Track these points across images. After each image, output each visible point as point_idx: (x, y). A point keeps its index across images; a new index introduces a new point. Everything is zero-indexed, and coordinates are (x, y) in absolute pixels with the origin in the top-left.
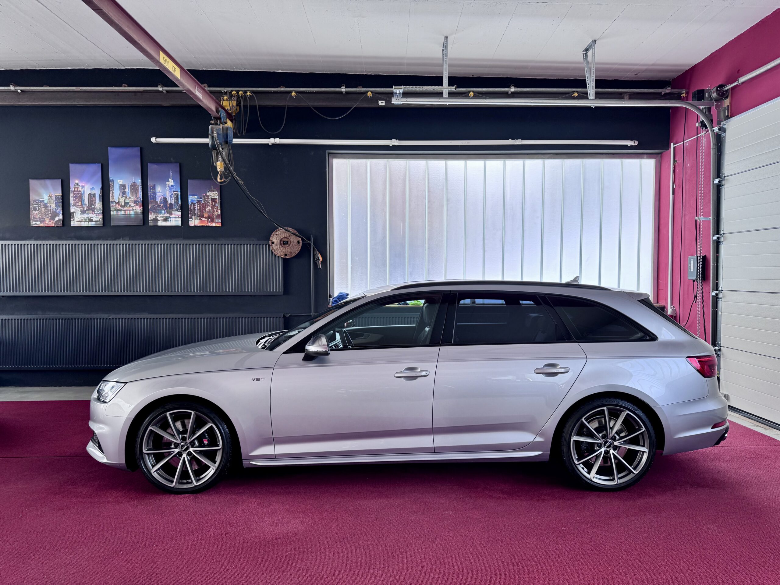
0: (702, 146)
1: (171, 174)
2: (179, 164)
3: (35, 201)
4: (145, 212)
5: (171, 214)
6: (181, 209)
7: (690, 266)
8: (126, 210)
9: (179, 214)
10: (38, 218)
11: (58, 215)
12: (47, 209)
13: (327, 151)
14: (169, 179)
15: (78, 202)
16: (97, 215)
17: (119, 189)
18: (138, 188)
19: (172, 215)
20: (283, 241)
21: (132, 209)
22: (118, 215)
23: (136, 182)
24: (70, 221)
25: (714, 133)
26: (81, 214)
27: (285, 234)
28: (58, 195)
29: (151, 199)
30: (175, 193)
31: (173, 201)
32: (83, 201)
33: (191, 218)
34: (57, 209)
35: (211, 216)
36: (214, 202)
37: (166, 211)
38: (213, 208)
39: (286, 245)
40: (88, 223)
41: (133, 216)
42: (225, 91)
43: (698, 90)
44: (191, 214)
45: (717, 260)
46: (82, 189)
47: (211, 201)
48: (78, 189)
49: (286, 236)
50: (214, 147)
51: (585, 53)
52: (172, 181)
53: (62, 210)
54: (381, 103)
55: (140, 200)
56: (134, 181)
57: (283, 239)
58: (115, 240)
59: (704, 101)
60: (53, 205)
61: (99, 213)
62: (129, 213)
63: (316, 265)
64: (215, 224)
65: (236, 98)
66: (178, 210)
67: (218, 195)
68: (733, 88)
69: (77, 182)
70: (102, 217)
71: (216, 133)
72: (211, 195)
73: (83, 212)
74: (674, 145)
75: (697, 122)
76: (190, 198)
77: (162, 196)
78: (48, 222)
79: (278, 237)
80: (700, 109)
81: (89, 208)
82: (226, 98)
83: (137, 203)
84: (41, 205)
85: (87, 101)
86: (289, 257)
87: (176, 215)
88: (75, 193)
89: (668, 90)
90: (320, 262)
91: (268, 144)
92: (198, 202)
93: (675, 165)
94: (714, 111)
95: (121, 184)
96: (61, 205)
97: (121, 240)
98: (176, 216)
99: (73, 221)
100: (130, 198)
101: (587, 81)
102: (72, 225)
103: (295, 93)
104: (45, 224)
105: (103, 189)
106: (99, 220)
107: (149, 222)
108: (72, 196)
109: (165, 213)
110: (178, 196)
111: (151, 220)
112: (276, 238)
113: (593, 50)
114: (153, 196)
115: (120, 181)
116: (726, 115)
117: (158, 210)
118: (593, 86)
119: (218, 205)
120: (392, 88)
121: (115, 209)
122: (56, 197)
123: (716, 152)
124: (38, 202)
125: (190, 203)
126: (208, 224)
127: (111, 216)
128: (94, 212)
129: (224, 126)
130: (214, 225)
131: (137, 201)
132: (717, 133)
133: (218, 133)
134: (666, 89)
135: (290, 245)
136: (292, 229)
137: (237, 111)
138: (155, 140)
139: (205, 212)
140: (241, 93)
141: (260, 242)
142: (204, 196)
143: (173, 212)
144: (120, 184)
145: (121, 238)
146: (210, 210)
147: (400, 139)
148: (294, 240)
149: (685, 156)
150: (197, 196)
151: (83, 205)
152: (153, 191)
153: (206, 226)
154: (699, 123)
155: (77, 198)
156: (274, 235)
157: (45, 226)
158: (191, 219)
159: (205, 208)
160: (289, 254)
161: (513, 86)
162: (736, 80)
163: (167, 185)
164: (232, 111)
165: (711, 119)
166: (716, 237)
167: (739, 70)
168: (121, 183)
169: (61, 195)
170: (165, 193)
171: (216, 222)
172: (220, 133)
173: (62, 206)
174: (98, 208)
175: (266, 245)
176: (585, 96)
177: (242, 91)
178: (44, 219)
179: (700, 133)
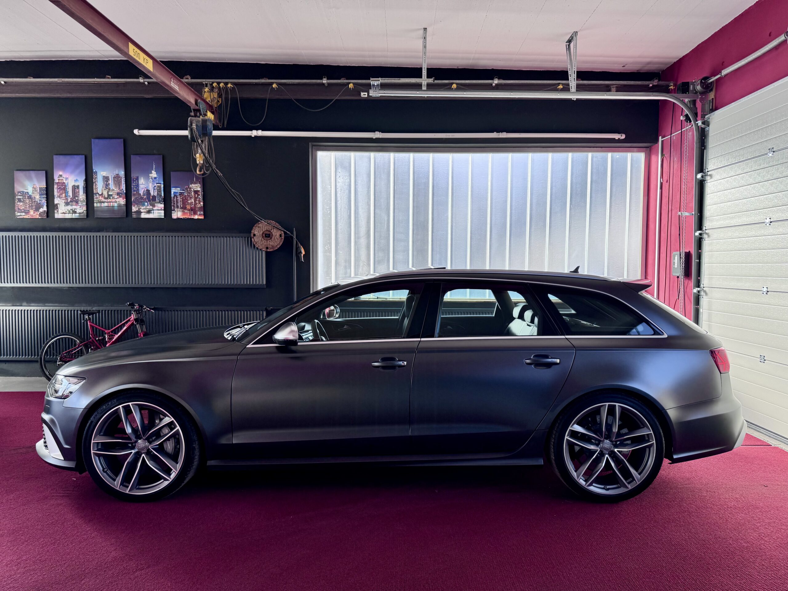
0: (686, 139)
1: (154, 167)
2: (162, 156)
3: (19, 192)
4: (128, 204)
5: (154, 206)
6: (164, 201)
7: (675, 262)
8: (109, 202)
9: (162, 206)
10: (23, 209)
11: (42, 207)
12: (31, 201)
13: (310, 143)
14: (152, 171)
15: (62, 194)
16: (80, 207)
17: (103, 181)
18: (122, 181)
19: (156, 208)
20: (266, 234)
21: (116, 201)
22: (101, 207)
23: (119, 174)
24: (54, 212)
25: (698, 127)
26: (65, 206)
27: (267, 227)
28: (42, 186)
29: (134, 191)
30: (158, 186)
31: (156, 193)
32: (67, 192)
33: (174, 210)
34: (42, 201)
35: (194, 208)
36: (196, 195)
37: (149, 203)
38: (195, 201)
39: (268, 238)
40: (72, 215)
41: (116, 208)
42: (206, 83)
43: (683, 83)
44: (174, 206)
45: (699, 257)
46: (66, 180)
47: (194, 193)
48: (62, 181)
49: (269, 229)
50: (193, 139)
51: (568, 45)
52: (155, 173)
53: (46, 202)
54: (364, 95)
55: (123, 192)
56: (117, 173)
57: (265, 232)
58: (99, 231)
59: (688, 93)
60: (37, 197)
61: (82, 205)
62: (113, 205)
63: (298, 258)
64: (198, 217)
65: (216, 90)
66: (161, 202)
67: (200, 188)
68: (717, 80)
69: (61, 173)
70: (86, 208)
71: (195, 125)
72: (194, 187)
73: (67, 204)
74: (662, 138)
75: (682, 115)
76: (173, 190)
77: (145, 188)
78: (32, 214)
79: (260, 230)
80: (684, 103)
81: (72, 200)
82: (207, 90)
83: (120, 195)
84: (25, 196)
85: (70, 93)
86: (270, 250)
87: (159, 207)
88: (59, 185)
89: (655, 82)
90: (302, 255)
91: (251, 136)
92: (181, 194)
93: (662, 159)
94: (699, 104)
95: (105, 176)
96: (45, 196)
97: (105, 232)
98: (160, 209)
99: (57, 213)
100: (113, 190)
101: (569, 73)
102: (56, 217)
103: (276, 84)
104: (29, 216)
105: (86, 181)
106: (83, 212)
107: (132, 214)
108: (56, 188)
109: (148, 205)
110: (161, 188)
111: (134, 212)
112: (258, 230)
113: (575, 41)
114: (136, 188)
115: (103, 173)
116: (711, 108)
117: (141, 202)
118: (574, 78)
119: (200, 197)
120: (370, 79)
121: (98, 201)
122: (41, 189)
123: (699, 146)
124: (23, 194)
125: (172, 196)
126: (190, 216)
127: (94, 208)
128: (78, 204)
129: (204, 118)
130: (196, 217)
131: (120, 193)
132: (701, 127)
133: (197, 125)
134: (654, 81)
135: (271, 238)
136: (275, 223)
137: (219, 104)
138: (137, 131)
139: (188, 204)
140: (222, 85)
141: (242, 235)
142: (187, 189)
143: (155, 204)
144: (103, 176)
145: (105, 230)
146: (193, 202)
147: (383, 131)
148: (276, 233)
149: (672, 150)
150: (179, 189)
151: (67, 197)
152: (137, 183)
153: (189, 218)
154: (683, 117)
155: (61, 190)
156: (257, 227)
157: (29, 218)
158: (174, 212)
159: (188, 200)
160: (271, 247)
161: (496, 78)
162: (720, 72)
163: (150, 177)
164: (213, 103)
165: (696, 112)
166: (698, 233)
167: (723, 62)
169: (45, 186)
170: (148, 186)
171: (199, 214)
172: (199, 125)
173: (46, 198)
174: (82, 200)
175: (248, 238)
176: (566, 89)
177: (223, 82)
178: (29, 210)
179: (685, 128)
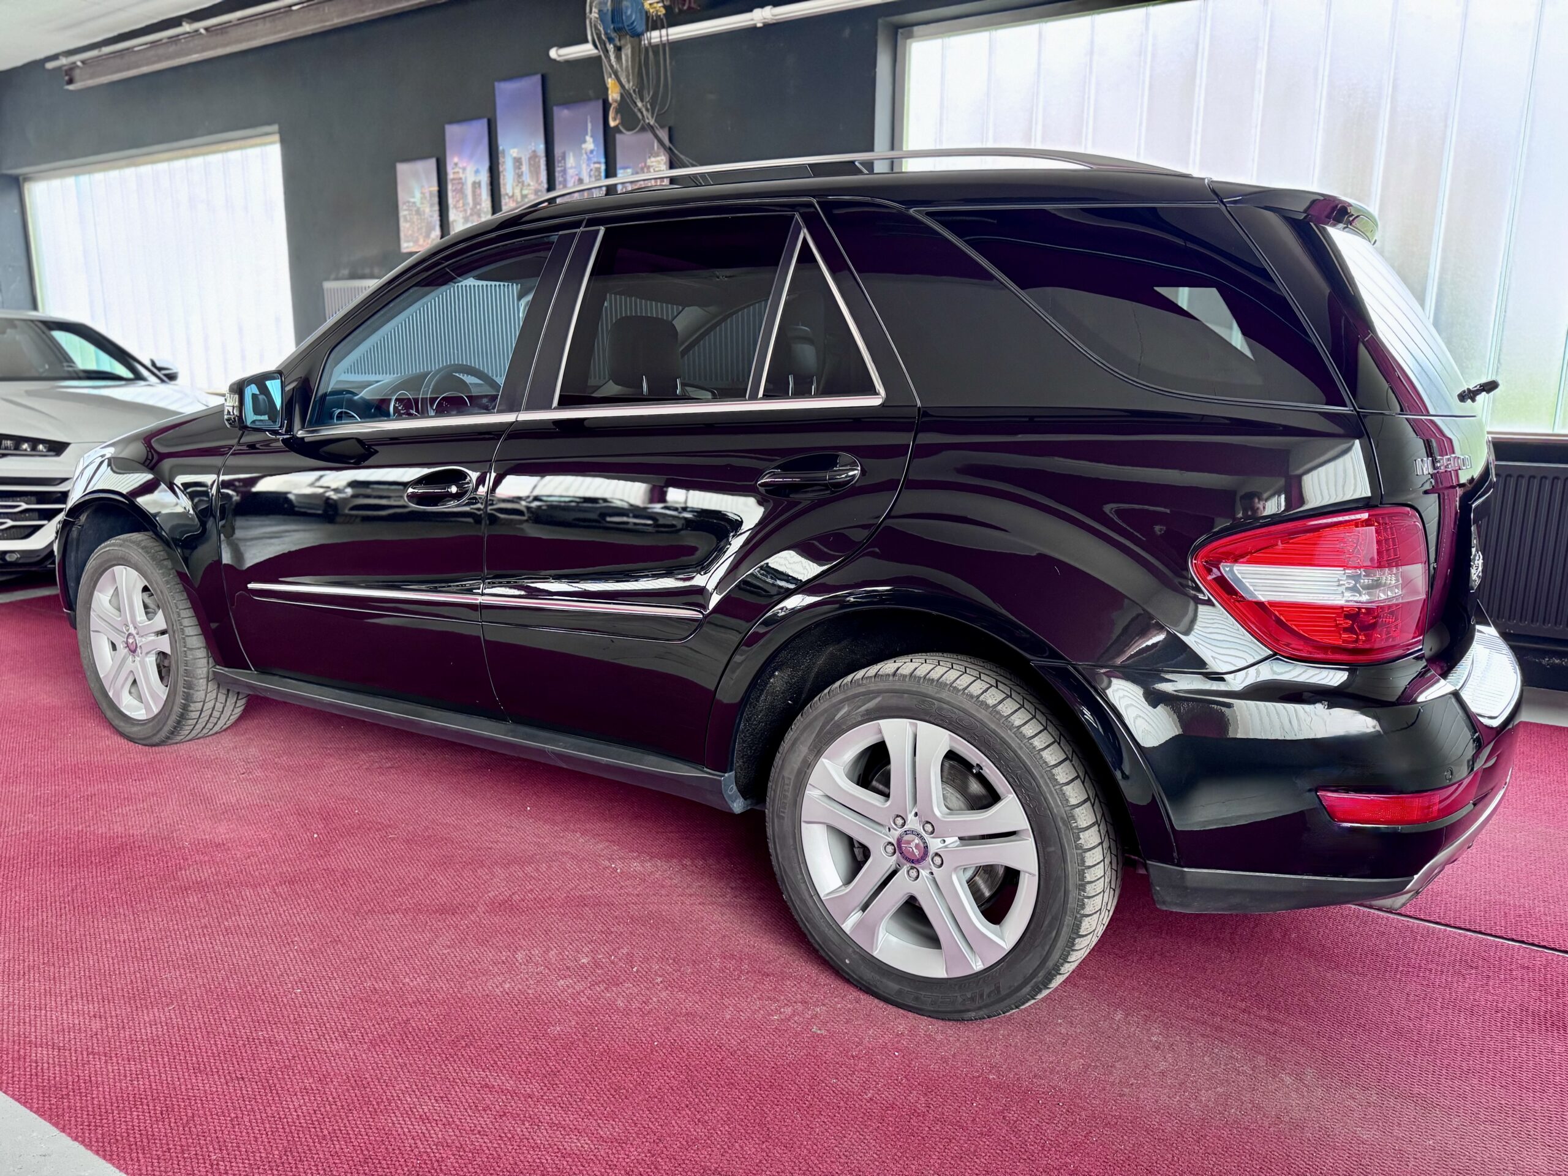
1: (588, 128)
3: (405, 203)
10: (410, 236)
12: (420, 218)
13: (880, 21)
14: (587, 137)
15: (458, 205)
17: (513, 167)
18: (541, 165)
23: (537, 149)
28: (433, 189)
29: (560, 183)
30: (596, 168)
32: (466, 197)
34: (434, 217)
46: (463, 173)
48: (458, 174)
50: (596, 45)
52: (592, 140)
53: (438, 217)
55: (544, 186)
56: (534, 149)
60: (427, 210)
67: (665, 163)
69: (456, 160)
72: (654, 164)
73: (466, 220)
77: (576, 175)
81: (473, 211)
84: (412, 210)
88: (454, 183)
95: (516, 157)
96: (436, 208)
100: (529, 185)
104: (418, 246)
105: (491, 170)
108: (451, 190)
110: (600, 172)
114: (562, 176)
115: (513, 150)
122: (432, 195)
124: (410, 206)
131: (539, 191)
138: (556, 53)
142: (642, 169)
151: (465, 206)
152: (563, 165)
155: (457, 192)
168: (515, 155)
169: (437, 189)
170: (581, 169)
172: (605, 10)
173: (439, 210)
174: (485, 210)
178: (417, 235)
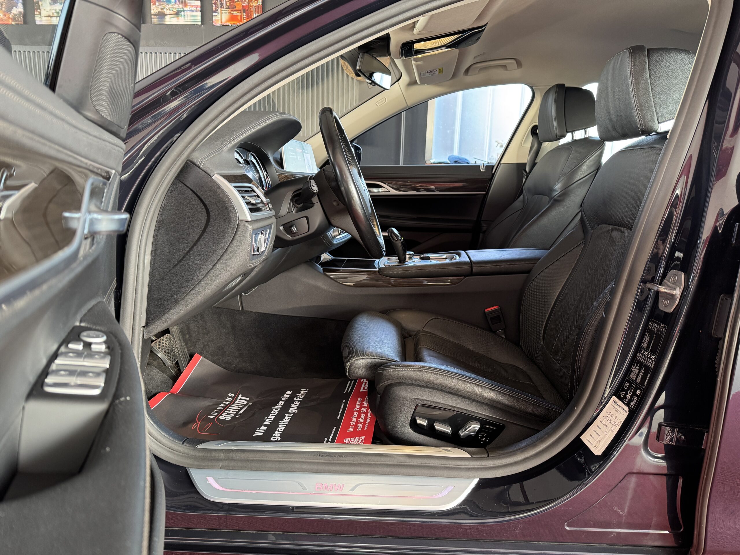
5: (185, 5)
9: (197, 3)
11: (16, 5)
19: (187, 7)
24: (35, 15)
26: (50, 4)
33: (215, 12)
44: (215, 4)
78: (3, 17)
87: (192, 6)
98: (194, 9)
99: (39, 16)
102: (38, 23)
107: (151, 18)
109: (175, 3)
111: (154, 15)
139: (238, 1)
158: (217, 14)
